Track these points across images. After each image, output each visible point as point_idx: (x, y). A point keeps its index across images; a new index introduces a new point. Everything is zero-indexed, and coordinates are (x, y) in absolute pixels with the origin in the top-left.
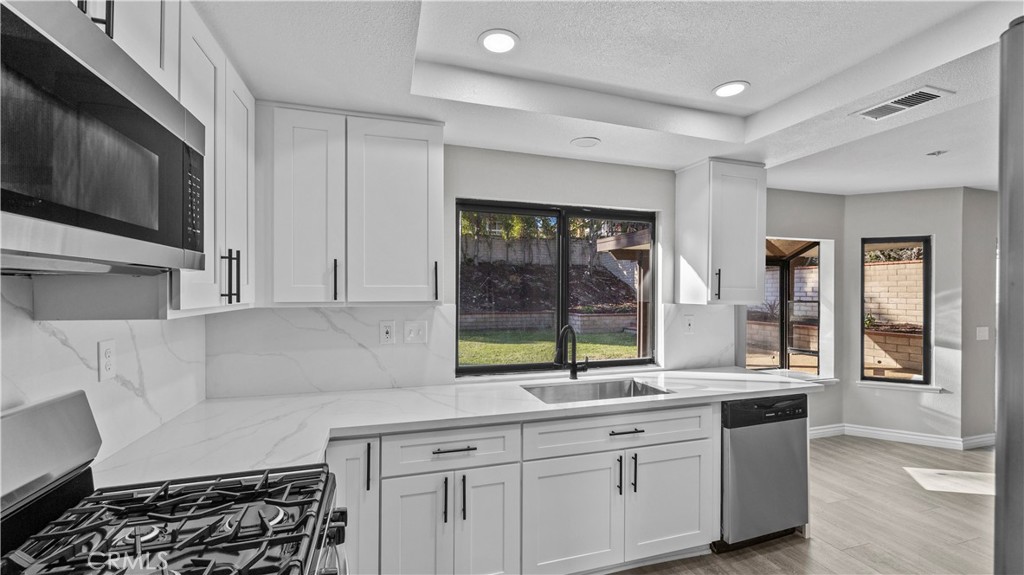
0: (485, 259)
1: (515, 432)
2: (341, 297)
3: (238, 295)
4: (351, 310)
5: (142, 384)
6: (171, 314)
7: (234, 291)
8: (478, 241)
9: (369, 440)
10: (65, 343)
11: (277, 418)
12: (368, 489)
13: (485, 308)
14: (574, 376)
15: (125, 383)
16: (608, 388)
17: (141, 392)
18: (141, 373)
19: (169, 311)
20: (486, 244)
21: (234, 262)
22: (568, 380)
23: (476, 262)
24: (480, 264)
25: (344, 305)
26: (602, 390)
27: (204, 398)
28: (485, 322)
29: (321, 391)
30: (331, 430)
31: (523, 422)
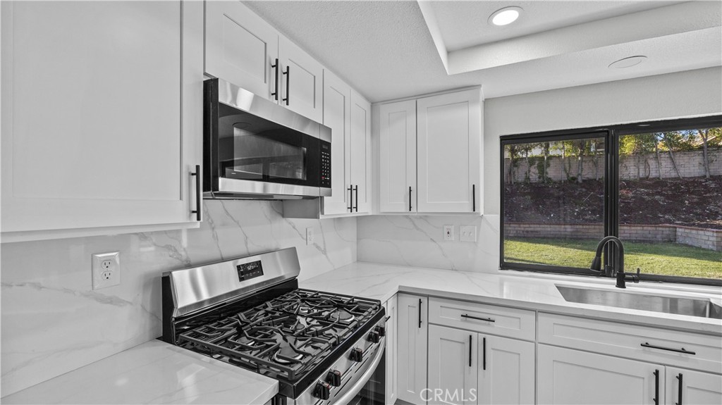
0: (590, 176)
1: (530, 317)
2: (414, 210)
3: (356, 208)
4: (425, 217)
5: (325, 249)
6: (321, 217)
7: (354, 205)
8: (582, 161)
9: (421, 298)
10: (294, 227)
11: (379, 275)
12: (420, 327)
13: (587, 220)
14: (621, 284)
15: (318, 247)
16: (680, 305)
17: (324, 252)
18: (324, 243)
19: (320, 215)
20: (591, 164)
21: (354, 192)
22: (614, 288)
23: (580, 180)
24: (584, 181)
25: (416, 214)
26: (672, 305)
27: (356, 260)
28: (577, 232)
29: (409, 265)
30: (399, 286)
31: (538, 311)
